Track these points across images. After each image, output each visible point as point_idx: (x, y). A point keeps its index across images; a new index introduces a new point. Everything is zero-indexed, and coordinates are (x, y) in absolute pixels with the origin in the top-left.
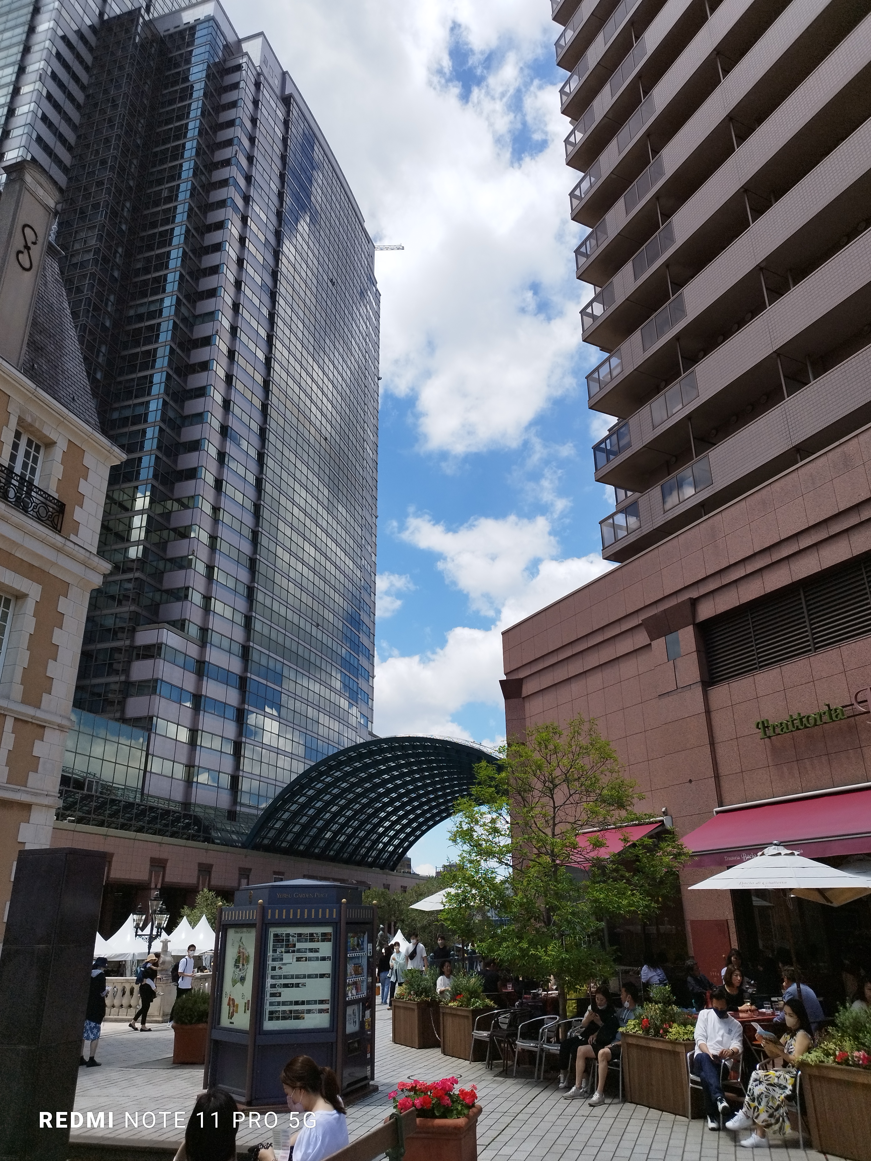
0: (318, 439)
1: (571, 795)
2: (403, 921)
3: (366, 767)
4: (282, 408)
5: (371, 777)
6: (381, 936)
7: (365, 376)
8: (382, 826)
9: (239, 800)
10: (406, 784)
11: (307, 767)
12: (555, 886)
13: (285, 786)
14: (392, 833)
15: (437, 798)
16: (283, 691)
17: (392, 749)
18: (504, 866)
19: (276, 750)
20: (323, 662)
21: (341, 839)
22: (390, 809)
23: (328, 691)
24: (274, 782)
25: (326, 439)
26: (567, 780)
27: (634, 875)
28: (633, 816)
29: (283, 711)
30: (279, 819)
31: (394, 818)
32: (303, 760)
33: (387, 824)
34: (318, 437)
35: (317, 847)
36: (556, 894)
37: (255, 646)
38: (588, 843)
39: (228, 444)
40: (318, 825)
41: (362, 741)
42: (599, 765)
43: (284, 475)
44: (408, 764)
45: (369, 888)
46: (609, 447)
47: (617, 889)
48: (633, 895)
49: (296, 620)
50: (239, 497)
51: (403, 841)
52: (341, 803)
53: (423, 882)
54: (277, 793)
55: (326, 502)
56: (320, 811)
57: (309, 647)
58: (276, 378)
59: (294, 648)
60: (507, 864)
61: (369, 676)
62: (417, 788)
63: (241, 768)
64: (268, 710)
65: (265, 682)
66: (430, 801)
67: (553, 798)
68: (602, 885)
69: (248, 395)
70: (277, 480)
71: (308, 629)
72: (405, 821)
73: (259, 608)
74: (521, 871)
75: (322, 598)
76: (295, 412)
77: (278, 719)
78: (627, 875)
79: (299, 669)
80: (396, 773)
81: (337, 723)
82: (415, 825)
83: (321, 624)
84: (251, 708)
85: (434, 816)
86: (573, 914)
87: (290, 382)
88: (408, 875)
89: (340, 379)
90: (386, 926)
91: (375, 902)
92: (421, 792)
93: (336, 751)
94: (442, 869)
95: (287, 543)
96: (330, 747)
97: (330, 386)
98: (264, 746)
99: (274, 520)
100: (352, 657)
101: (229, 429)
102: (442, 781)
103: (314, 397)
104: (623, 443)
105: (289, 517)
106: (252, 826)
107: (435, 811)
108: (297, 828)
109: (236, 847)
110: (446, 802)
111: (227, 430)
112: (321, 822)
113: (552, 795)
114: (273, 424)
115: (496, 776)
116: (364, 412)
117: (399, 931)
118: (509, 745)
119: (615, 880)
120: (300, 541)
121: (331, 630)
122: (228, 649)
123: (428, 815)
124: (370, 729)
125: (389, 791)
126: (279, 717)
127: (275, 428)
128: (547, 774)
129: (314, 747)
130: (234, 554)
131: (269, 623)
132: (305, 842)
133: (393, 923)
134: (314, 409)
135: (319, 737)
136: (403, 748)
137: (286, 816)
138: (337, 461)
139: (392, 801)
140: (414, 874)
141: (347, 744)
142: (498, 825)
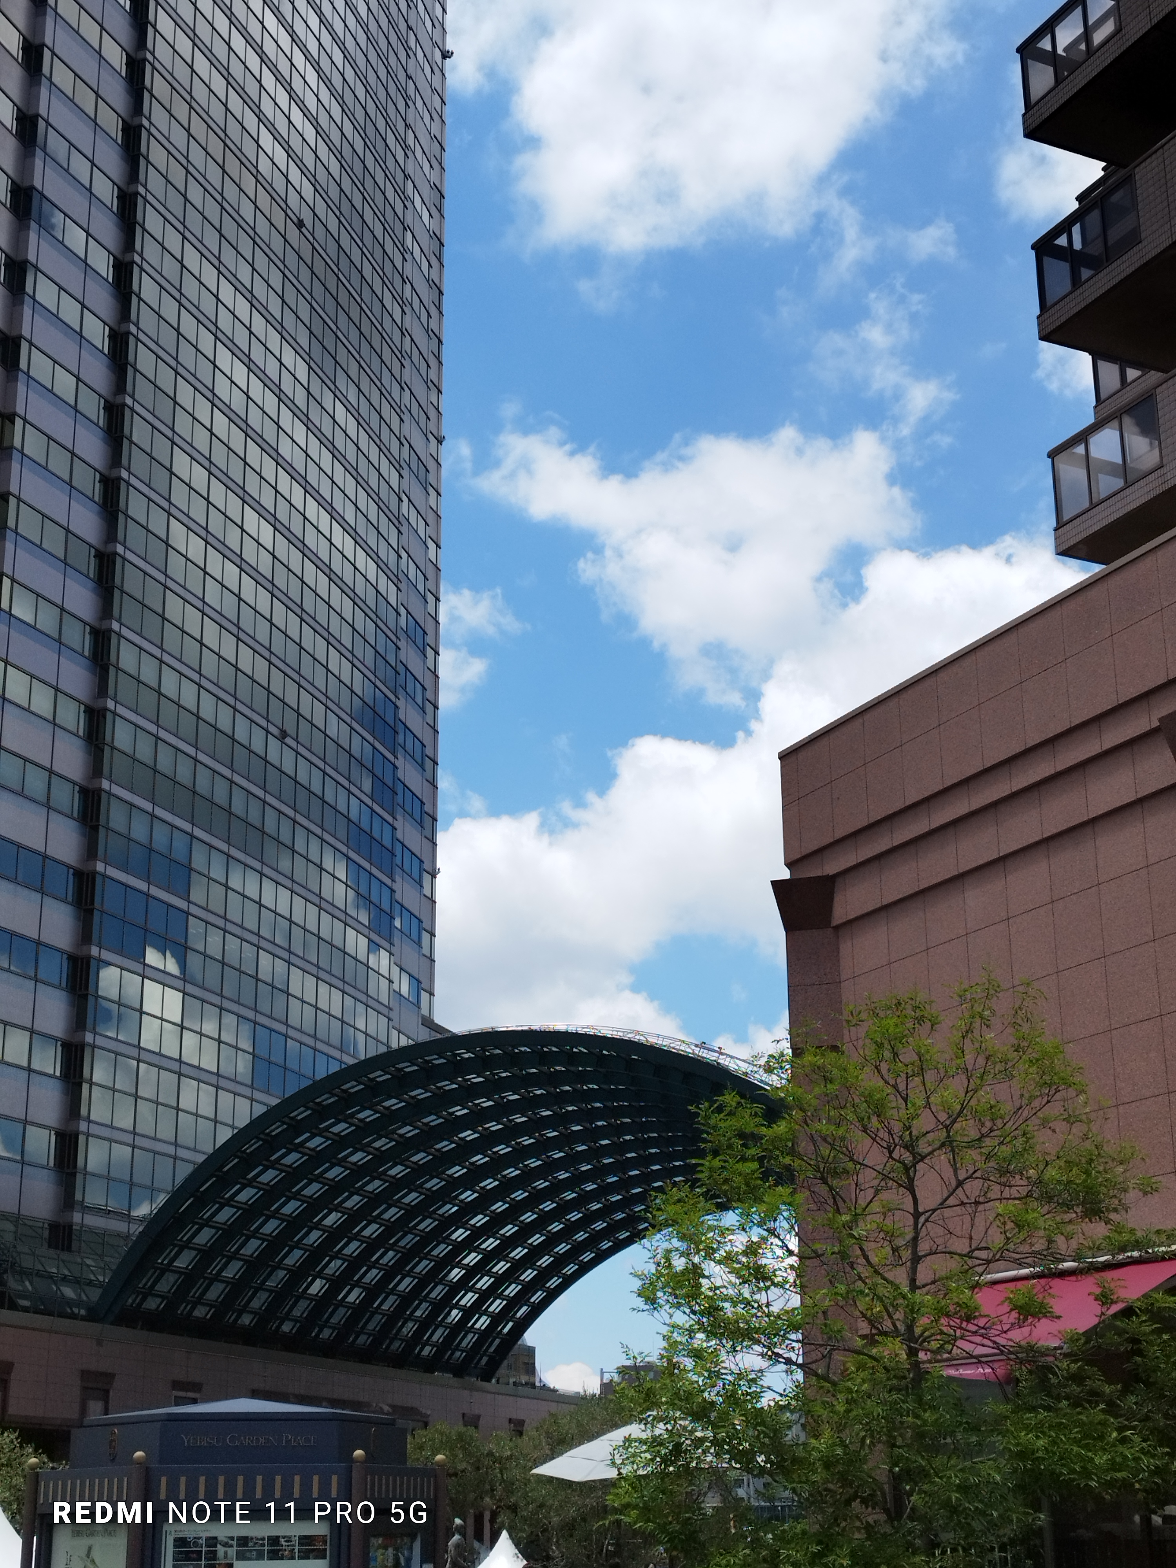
0: (280, 224)
1: (960, 1184)
2: (514, 1509)
3: (417, 1109)
4: (179, 137)
5: (429, 1136)
6: (457, 1546)
7: (407, 48)
8: (459, 1265)
9: (78, 1196)
10: (521, 1153)
11: (259, 1110)
12: (917, 1416)
13: (201, 1159)
14: (485, 1282)
15: (604, 1190)
16: (194, 910)
17: (483, 1063)
18: (783, 1367)
19: (175, 1066)
20: (300, 833)
21: (351, 1298)
22: (479, 1220)
23: (312, 910)
24: (171, 1150)
25: (300, 224)
26: (948, 1143)
27: (1126, 1391)
28: (1126, 1237)
29: (194, 961)
30: (186, 1245)
31: (490, 1244)
32: (247, 1092)
33: (472, 1259)
34: (279, 218)
35: (287, 1317)
36: (920, 1435)
37: (117, 790)
38: (1006, 1308)
39: (33, 236)
40: (289, 1261)
41: (404, 1042)
42: (1036, 1103)
43: (188, 325)
44: (528, 1104)
45: (426, 1425)
46: (1077, 245)
47: (1082, 1424)
48: (1123, 1441)
49: (224, 721)
50: (65, 384)
51: (514, 1303)
52: (349, 1204)
53: (566, 1408)
54: (180, 1179)
55: (300, 398)
56: (294, 1225)
57: (260, 793)
58: (162, 52)
59: (220, 797)
60: (789, 1361)
61: (422, 870)
62: (551, 1166)
63: (84, 1111)
64: (152, 957)
65: (142, 886)
66: (584, 1199)
67: (911, 1189)
68: (1043, 1414)
69: (87, 101)
70: (168, 338)
71: (257, 745)
72: (518, 1253)
73: (124, 687)
74: (826, 1379)
75: (292, 660)
76: (215, 146)
77: (180, 984)
78: (1107, 1389)
79: (234, 852)
80: (495, 1127)
81: (337, 995)
82: (545, 1261)
83: (291, 730)
84: (106, 955)
85: (595, 1238)
86: (963, 1488)
87: (202, 65)
88: (527, 1390)
89: (338, 57)
90: (471, 1521)
91: (440, 1457)
92: (563, 1175)
93: (334, 1068)
94: (616, 1378)
95: (198, 511)
96: (321, 1060)
97: (312, 77)
98: (144, 1056)
99: (161, 449)
100: (377, 822)
101: (36, 197)
102: (618, 1148)
103: (267, 107)
104: (1115, 234)
105: (201, 440)
106: (114, 1261)
107: (599, 1225)
108: (232, 1271)
109: (73, 1316)
110: (628, 1202)
111: (29, 198)
112: (297, 1253)
113: (911, 1180)
114: (155, 182)
115: (764, 1130)
116: (406, 148)
117: (505, 1534)
118: (797, 1051)
119: (1076, 1403)
120: (234, 506)
121: (318, 748)
122: (41, 797)
123: (581, 1236)
124: (425, 1011)
125: (476, 1175)
126: (185, 976)
127: (159, 192)
128: (897, 1127)
129: (277, 1058)
130: (54, 541)
131: (153, 728)
132: (255, 1304)
133: (487, 1516)
134: (266, 140)
135: (291, 1032)
136: (512, 1060)
137: (204, 1237)
138: (332, 284)
139: (485, 1199)
140: (544, 1387)
141: (364, 1050)
142: (767, 1260)
